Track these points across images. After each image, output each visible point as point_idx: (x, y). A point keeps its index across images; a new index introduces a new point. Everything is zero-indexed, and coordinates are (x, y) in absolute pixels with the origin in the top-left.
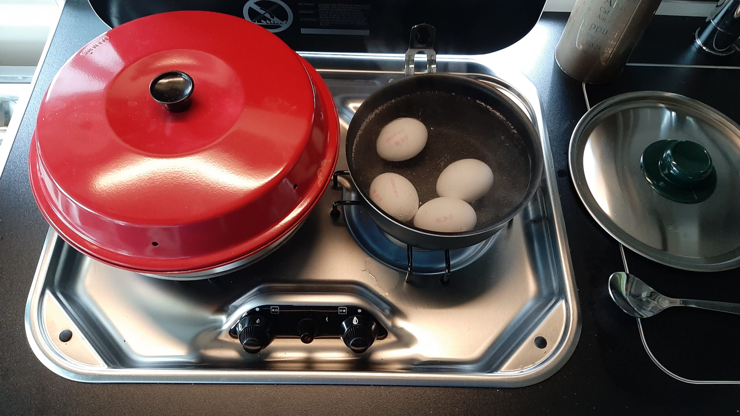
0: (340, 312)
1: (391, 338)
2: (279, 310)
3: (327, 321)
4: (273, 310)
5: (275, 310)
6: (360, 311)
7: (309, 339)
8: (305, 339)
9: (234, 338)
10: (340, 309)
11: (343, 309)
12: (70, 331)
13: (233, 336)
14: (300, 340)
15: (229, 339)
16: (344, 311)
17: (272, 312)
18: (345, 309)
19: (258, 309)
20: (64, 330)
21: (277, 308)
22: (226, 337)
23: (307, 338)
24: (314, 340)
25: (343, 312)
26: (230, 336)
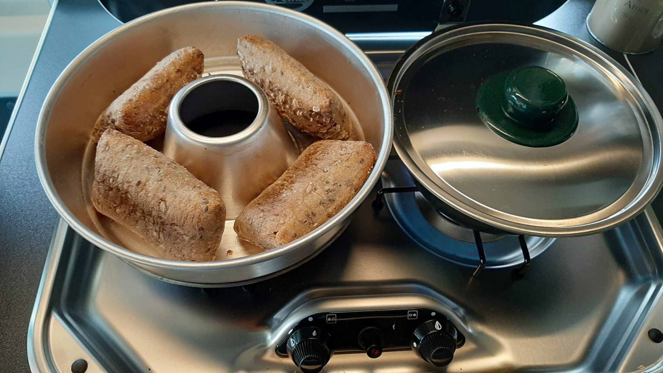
0: (409, 317)
1: (468, 346)
2: (337, 318)
3: (394, 329)
4: (329, 319)
5: (331, 319)
6: (433, 314)
7: (377, 352)
8: (372, 352)
9: (282, 357)
10: (410, 313)
11: (413, 313)
12: (84, 360)
13: (280, 355)
14: (366, 354)
15: (276, 359)
16: (415, 315)
17: (329, 322)
18: (416, 313)
19: (311, 319)
20: (77, 359)
21: (334, 316)
22: (272, 356)
23: (375, 351)
24: (383, 353)
25: (413, 317)
26: (277, 354)
